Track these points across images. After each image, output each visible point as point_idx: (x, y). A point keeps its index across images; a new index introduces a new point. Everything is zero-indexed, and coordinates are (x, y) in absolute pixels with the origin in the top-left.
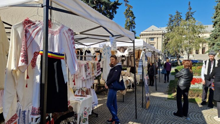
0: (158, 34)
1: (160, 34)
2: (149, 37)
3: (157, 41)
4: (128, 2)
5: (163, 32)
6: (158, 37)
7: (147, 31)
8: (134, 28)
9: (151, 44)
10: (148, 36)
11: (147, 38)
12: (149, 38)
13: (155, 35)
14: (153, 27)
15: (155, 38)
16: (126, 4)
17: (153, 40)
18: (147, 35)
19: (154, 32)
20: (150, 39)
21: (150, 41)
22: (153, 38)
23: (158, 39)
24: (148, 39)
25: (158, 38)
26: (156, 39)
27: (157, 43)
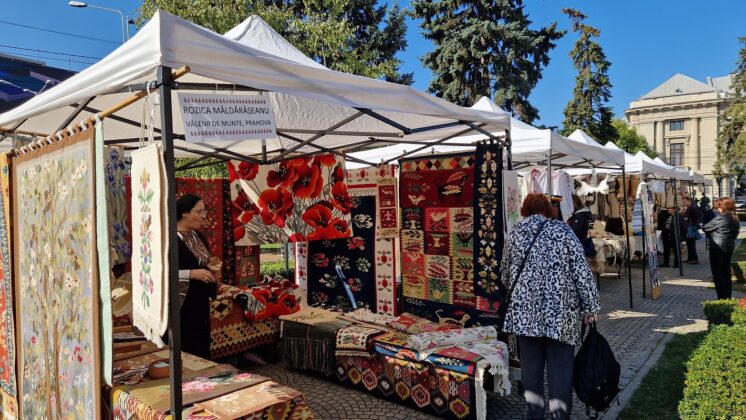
0: (699, 106)
1: (709, 105)
2: (663, 119)
3: (699, 132)
4: (583, 17)
5: (723, 95)
6: (701, 115)
7: (655, 98)
8: (606, 100)
9: (673, 141)
10: (659, 114)
11: (656, 123)
12: (665, 122)
13: (688, 107)
14: (681, 81)
15: (689, 119)
16: (577, 25)
17: (681, 128)
18: (655, 111)
19: (682, 99)
20: (667, 127)
21: (669, 134)
22: (682, 121)
23: (702, 123)
24: (659, 126)
25: (699, 119)
26: (693, 123)
27: (699, 137)
